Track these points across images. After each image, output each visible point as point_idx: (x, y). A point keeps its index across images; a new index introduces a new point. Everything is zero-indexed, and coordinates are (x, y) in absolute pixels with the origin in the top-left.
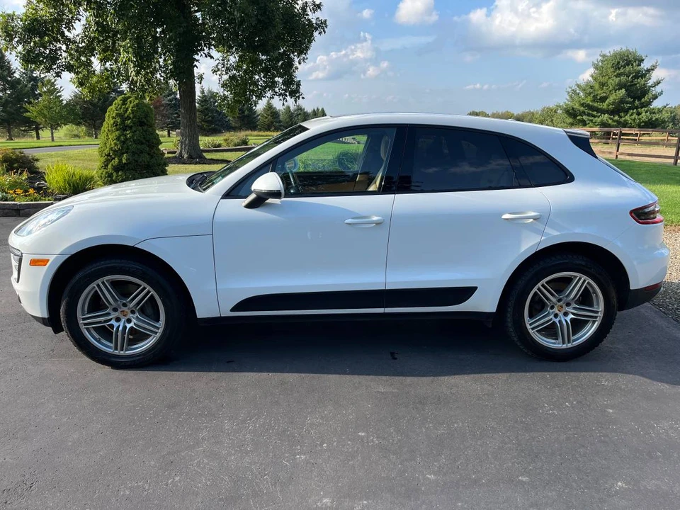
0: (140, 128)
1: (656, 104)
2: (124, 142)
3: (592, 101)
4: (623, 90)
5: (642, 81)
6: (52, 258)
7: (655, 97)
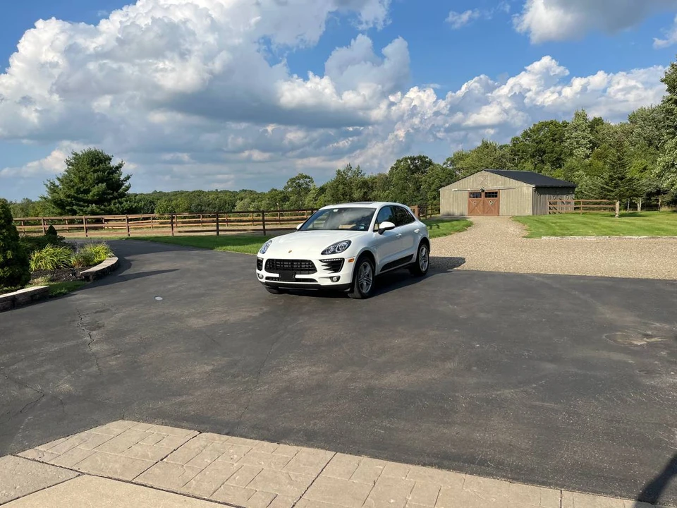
1: (130, 192)
3: (76, 193)
4: (105, 184)
5: (116, 177)
6: (355, 258)
7: (128, 188)
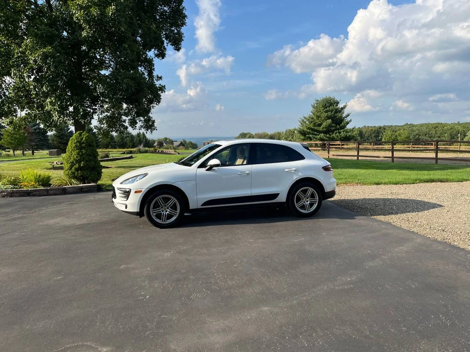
0: (89, 148)
3: (314, 126)
4: (331, 120)
5: (339, 115)
6: (143, 190)
7: (348, 123)
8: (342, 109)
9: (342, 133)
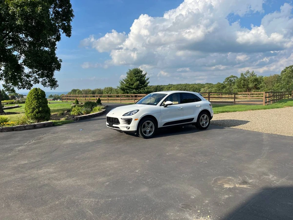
2: (39, 103)
3: (129, 85)
4: (139, 81)
5: (144, 79)
6: (139, 118)
7: (148, 83)
8: (144, 75)
9: (146, 89)
